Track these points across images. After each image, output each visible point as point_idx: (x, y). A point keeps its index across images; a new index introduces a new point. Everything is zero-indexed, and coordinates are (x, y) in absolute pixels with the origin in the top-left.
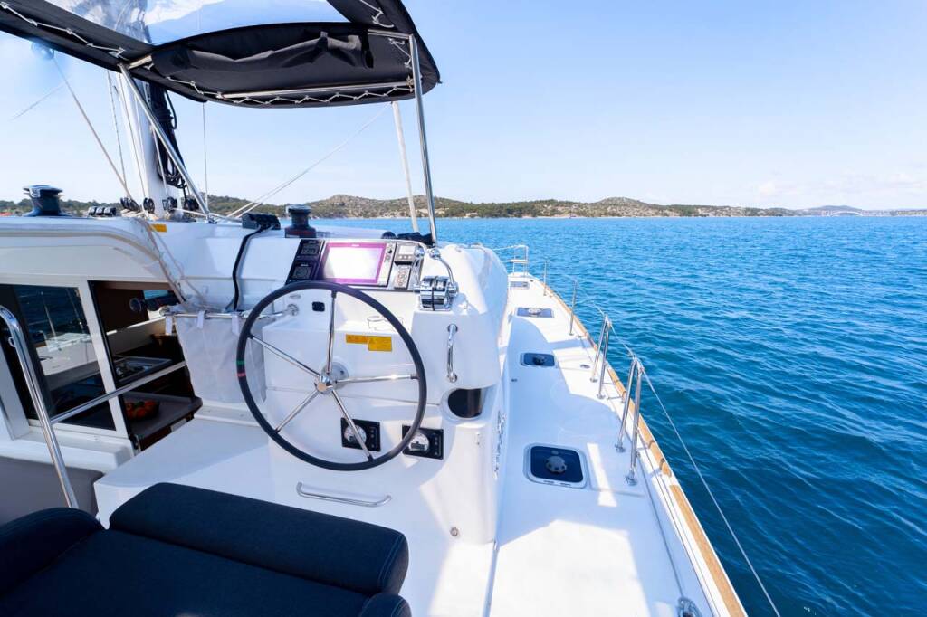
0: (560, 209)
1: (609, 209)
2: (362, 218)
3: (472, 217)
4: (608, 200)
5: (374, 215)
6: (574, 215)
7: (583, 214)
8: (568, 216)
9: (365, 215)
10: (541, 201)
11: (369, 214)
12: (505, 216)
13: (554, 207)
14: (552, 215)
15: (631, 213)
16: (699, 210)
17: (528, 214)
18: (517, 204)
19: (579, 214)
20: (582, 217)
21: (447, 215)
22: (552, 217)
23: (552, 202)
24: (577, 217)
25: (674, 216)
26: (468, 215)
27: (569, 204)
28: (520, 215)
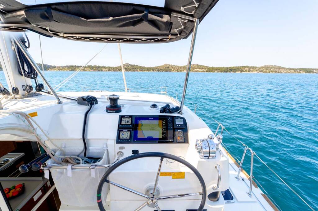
0: (252, 69)
1: (272, 69)
2: (176, 72)
3: (218, 72)
4: (266, 66)
5: (180, 71)
6: (258, 72)
7: (262, 71)
8: (256, 72)
9: (177, 71)
10: (242, 66)
11: (179, 70)
12: (229, 72)
13: (250, 69)
14: (248, 72)
15: (282, 71)
16: (314, 71)
17: (238, 71)
18: (234, 67)
19: (260, 71)
20: (261, 73)
21: (207, 71)
22: (249, 73)
23: (247, 67)
24: (260, 73)
25: (303, 73)
26: (216, 71)
27: (255, 68)
28: (235, 72)
